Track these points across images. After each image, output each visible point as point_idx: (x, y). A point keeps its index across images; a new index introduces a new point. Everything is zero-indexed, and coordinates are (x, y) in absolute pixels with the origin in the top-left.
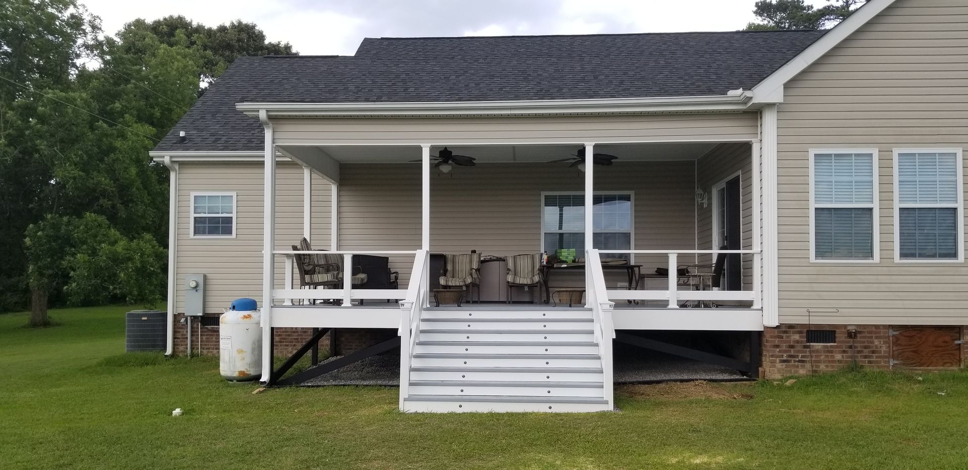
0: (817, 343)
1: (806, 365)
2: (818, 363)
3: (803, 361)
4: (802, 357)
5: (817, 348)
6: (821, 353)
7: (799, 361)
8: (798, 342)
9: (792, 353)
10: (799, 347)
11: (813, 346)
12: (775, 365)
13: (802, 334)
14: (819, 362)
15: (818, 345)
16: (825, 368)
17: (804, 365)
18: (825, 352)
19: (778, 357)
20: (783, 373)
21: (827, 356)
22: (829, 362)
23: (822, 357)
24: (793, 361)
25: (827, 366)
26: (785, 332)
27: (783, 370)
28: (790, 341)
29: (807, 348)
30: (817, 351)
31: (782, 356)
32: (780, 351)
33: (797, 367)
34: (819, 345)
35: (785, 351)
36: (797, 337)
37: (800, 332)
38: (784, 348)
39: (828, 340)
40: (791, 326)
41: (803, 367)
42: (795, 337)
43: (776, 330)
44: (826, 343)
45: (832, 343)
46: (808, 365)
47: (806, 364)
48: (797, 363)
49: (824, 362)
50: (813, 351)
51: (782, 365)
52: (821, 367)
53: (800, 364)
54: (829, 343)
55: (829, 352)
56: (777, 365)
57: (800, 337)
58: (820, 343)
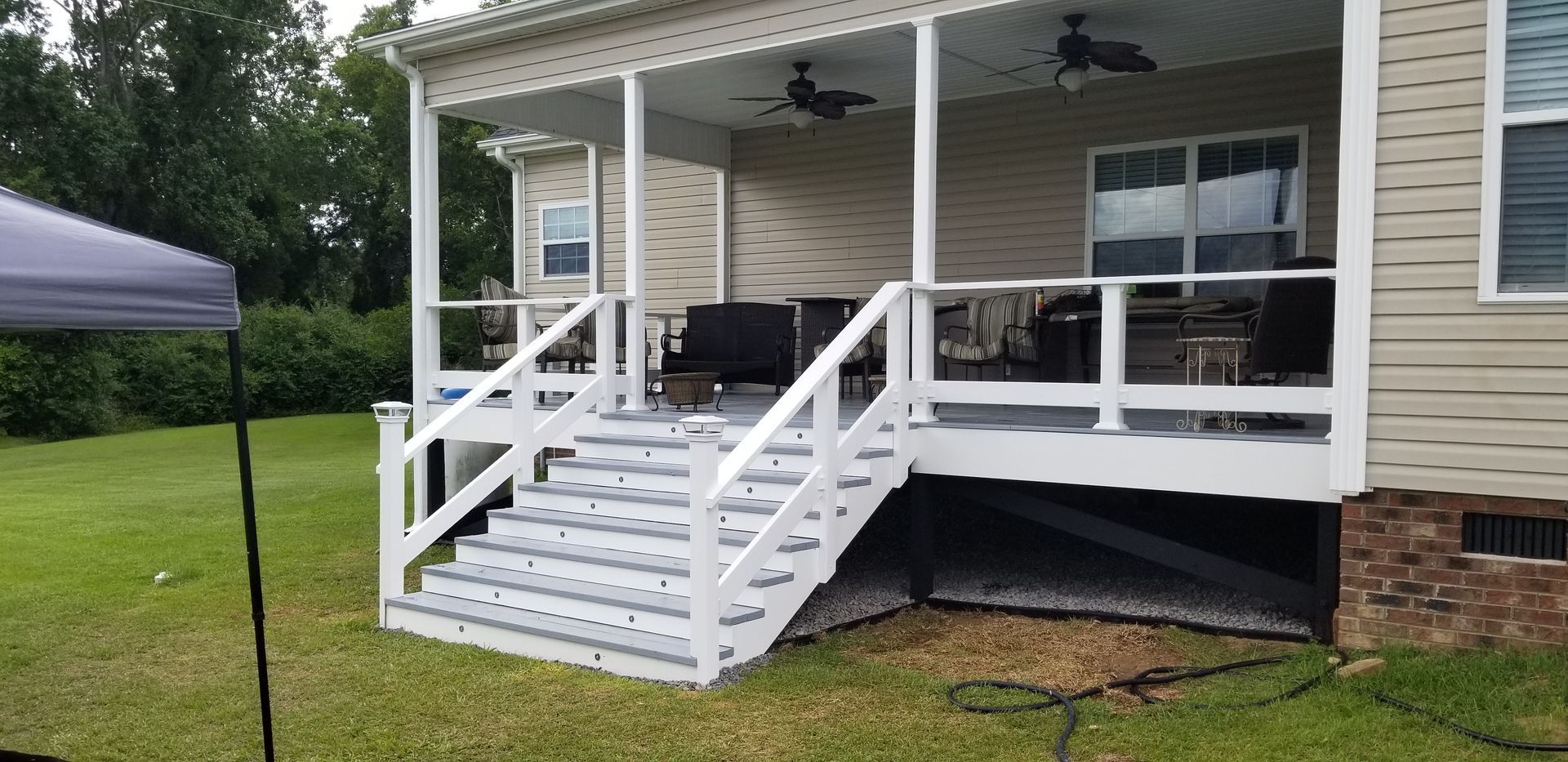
0: (1502, 552)
1: (1454, 620)
2: (1498, 617)
3: (1447, 607)
4: (1444, 592)
5: (1495, 569)
6: (1508, 586)
7: (1433, 605)
8: (1431, 546)
9: (1411, 578)
10: (1433, 563)
11: (1482, 561)
12: (1355, 609)
13: (1445, 522)
14: (1502, 613)
15: (1499, 563)
16: (1520, 634)
17: (1450, 619)
18: (1520, 585)
19: (1364, 584)
20: (1379, 634)
21: (1529, 600)
22: (1536, 617)
23: (1511, 601)
24: (1411, 604)
25: (1528, 630)
26: (1391, 514)
27: (1379, 625)
28: (1407, 543)
29: (1463, 568)
30: (1496, 580)
31: (1379, 584)
32: (1371, 570)
33: (1427, 621)
34: (1504, 563)
35: (1389, 572)
36: (1429, 531)
37: (1441, 518)
38: (1386, 562)
39: (1538, 550)
40: (1411, 498)
41: (1445, 624)
42: (1423, 532)
43: (1363, 508)
44: (1533, 556)
45: (1553, 557)
46: (1461, 621)
47: (1455, 617)
48: (1424, 611)
49: (1518, 616)
50: (1481, 580)
51: (1377, 611)
52: (1505, 631)
53: (1436, 613)
54: (1543, 557)
55: (1535, 585)
56: (1361, 608)
57: (1440, 532)
58: (1512, 554)
